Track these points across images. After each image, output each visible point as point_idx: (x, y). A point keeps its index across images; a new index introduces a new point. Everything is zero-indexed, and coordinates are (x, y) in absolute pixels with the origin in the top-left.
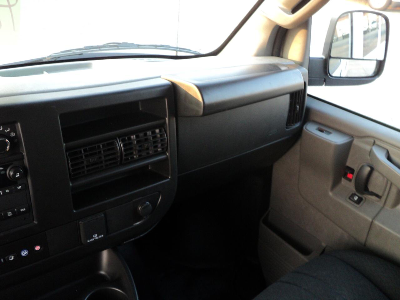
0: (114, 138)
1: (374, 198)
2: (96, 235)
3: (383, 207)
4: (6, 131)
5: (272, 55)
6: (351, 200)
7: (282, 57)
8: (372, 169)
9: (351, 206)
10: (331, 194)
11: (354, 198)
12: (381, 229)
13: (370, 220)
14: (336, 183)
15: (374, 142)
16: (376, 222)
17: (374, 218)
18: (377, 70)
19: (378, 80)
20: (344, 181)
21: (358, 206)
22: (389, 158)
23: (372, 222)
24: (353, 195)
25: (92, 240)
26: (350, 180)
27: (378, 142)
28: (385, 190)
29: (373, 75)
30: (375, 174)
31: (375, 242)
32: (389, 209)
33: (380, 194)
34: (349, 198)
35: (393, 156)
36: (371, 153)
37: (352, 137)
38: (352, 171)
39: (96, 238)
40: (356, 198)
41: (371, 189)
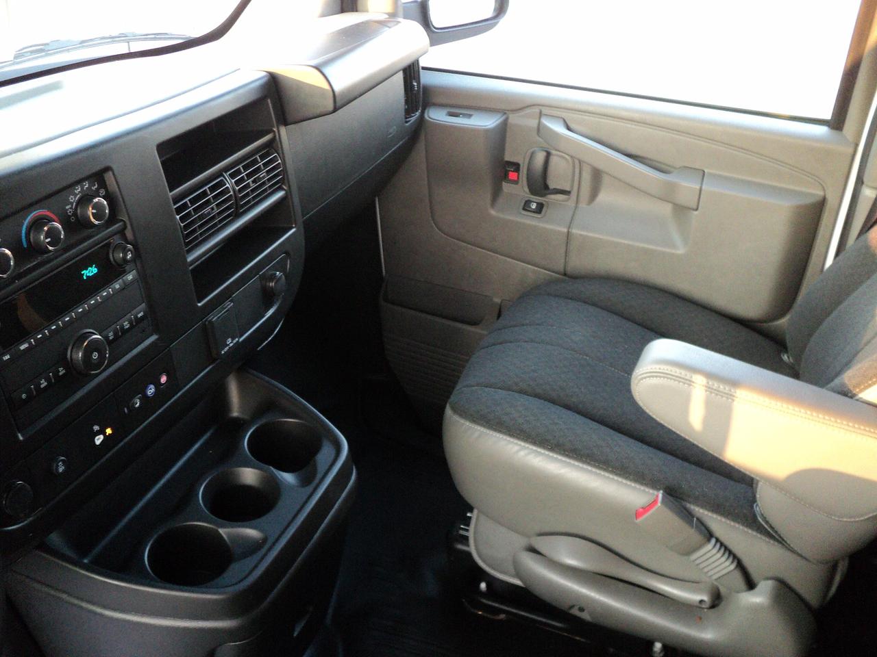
0: (219, 174)
1: (560, 197)
2: (230, 340)
3: (576, 207)
4: (94, 188)
5: (343, 11)
6: (529, 211)
7: (357, 11)
8: (548, 154)
9: (530, 220)
10: (493, 212)
11: (530, 207)
12: (585, 237)
13: (566, 230)
14: (496, 193)
15: (541, 113)
16: (574, 231)
17: (569, 227)
18: (497, 5)
19: (504, 21)
20: (506, 187)
21: (539, 216)
22: (569, 128)
23: (568, 232)
24: (528, 203)
25: (226, 349)
26: (516, 182)
27: (545, 111)
28: (573, 181)
29: (495, 14)
30: (554, 160)
31: (579, 262)
32: (585, 206)
33: (568, 189)
34: (524, 209)
35: (572, 126)
36: (540, 129)
37: (504, 112)
38: (516, 167)
39: (231, 345)
40: (534, 206)
41: (552, 185)
